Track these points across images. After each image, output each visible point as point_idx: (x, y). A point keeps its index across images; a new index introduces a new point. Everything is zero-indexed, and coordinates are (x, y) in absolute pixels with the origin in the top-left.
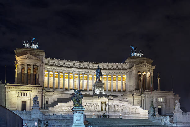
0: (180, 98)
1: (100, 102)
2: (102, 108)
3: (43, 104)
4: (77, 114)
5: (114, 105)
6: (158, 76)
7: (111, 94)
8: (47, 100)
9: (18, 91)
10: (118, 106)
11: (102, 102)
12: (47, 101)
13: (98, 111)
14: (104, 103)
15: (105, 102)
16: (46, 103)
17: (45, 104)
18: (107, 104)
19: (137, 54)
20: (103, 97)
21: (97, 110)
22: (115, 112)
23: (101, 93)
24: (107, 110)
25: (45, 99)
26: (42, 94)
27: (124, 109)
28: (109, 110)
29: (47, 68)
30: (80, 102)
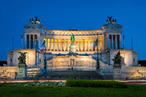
7: (86, 53)
8: (40, 59)
10: (83, 62)
11: (71, 59)
17: (38, 62)
18: (75, 60)
21: (68, 65)
22: (81, 66)
25: (38, 58)
26: (36, 54)
27: (88, 64)
28: (76, 64)
29: (46, 37)
30: (24, 61)
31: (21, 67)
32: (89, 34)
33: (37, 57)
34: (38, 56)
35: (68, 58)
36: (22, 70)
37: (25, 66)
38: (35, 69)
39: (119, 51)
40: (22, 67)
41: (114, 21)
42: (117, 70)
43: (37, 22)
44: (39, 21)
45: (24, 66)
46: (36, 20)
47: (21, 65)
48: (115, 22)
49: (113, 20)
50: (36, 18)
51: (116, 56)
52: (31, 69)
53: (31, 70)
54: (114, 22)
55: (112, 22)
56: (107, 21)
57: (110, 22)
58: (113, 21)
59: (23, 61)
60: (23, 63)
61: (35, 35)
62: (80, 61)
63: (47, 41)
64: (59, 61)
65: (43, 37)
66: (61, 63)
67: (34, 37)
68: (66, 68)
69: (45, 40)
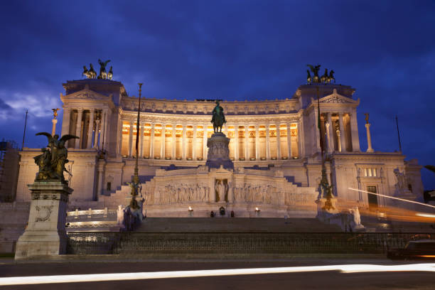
1: (214, 181)
2: (217, 194)
3: (100, 189)
4: (41, 203)
5: (247, 186)
10: (258, 189)
11: (216, 180)
12: (109, 184)
13: (209, 203)
14: (222, 183)
15: (225, 181)
16: (106, 187)
17: (103, 189)
18: (231, 184)
20: (218, 167)
21: (207, 200)
22: (249, 203)
24: (229, 198)
25: (103, 179)
26: (97, 167)
27: (274, 196)
28: (234, 198)
29: (128, 116)
30: (59, 168)
31: (42, 195)
32: (256, 112)
33: (101, 175)
34: (104, 173)
35: (206, 176)
36: (49, 209)
37: (61, 188)
40: (50, 195)
41: (329, 75)
43: (104, 74)
44: (111, 72)
45: (57, 191)
46: (103, 70)
47: (43, 185)
48: (332, 79)
49: (326, 72)
50: (102, 64)
52: (82, 212)
53: (80, 216)
54: (329, 78)
55: (324, 79)
56: (309, 76)
57: (316, 78)
58: (326, 75)
59: (54, 169)
60: (56, 178)
61: (96, 112)
62: (247, 188)
63: (131, 129)
64: (176, 187)
65: (120, 117)
66: (183, 192)
67: (91, 116)
68: (201, 209)
69: (126, 126)
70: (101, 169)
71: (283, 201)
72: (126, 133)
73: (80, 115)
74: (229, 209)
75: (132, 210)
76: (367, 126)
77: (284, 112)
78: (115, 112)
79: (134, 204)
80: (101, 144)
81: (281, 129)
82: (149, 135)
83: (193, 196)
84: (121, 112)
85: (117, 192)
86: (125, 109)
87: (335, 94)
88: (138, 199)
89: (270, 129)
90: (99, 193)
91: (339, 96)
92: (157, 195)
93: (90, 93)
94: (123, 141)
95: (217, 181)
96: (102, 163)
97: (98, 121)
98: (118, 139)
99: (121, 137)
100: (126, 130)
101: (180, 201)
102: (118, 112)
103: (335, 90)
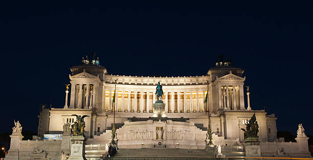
0: (276, 118)
1: (155, 128)
2: (157, 135)
3: (94, 131)
4: (75, 145)
5: (174, 131)
6: (248, 90)
7: (182, 116)
8: (99, 126)
9: (63, 117)
10: (180, 132)
12: (99, 128)
13: (153, 140)
14: (160, 129)
15: (162, 128)
16: (97, 130)
17: (95, 131)
18: (165, 129)
19: (223, 63)
20: (158, 121)
21: (152, 138)
22: (175, 140)
23: (160, 115)
24: (164, 137)
25: (96, 125)
26: (92, 119)
27: (189, 136)
28: (167, 137)
29: (109, 87)
30: (82, 130)
31: (76, 142)
33: (94, 123)
34: (96, 122)
35: (151, 125)
36: (79, 147)
37: (84, 139)
38: (95, 146)
39: (254, 114)
40: (79, 142)
42: (252, 149)
45: (82, 140)
47: (76, 138)
51: (249, 122)
59: (80, 131)
60: (81, 135)
61: (90, 85)
62: (174, 132)
63: (110, 94)
64: (136, 131)
65: (104, 87)
66: (139, 134)
67: (88, 87)
68: (149, 143)
69: (107, 92)
70: (94, 120)
71: (194, 139)
72: (108, 96)
73: (81, 87)
74: (164, 143)
75: (112, 145)
76: (248, 94)
77: (201, 84)
78: (101, 85)
79: (113, 142)
80: (93, 104)
81: (199, 93)
82: (121, 97)
83: (144, 137)
84: (104, 84)
85: (104, 133)
86: (106, 83)
87: (231, 74)
88: (115, 140)
89: (193, 94)
90: (93, 133)
91: (233, 75)
92: (125, 135)
93: (86, 74)
94: (106, 101)
95: (157, 128)
96: (95, 117)
97: (91, 92)
98: (103, 100)
99: (105, 99)
100: (107, 95)
101: (137, 139)
102: (102, 85)
103: (231, 72)
